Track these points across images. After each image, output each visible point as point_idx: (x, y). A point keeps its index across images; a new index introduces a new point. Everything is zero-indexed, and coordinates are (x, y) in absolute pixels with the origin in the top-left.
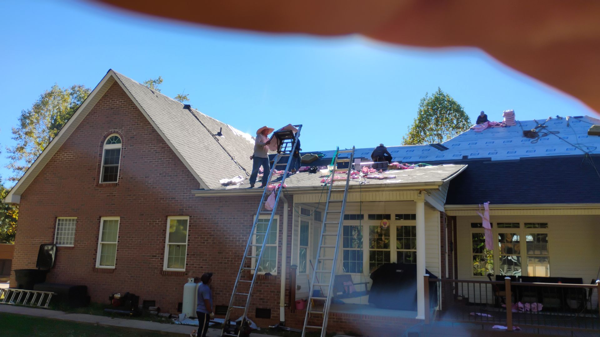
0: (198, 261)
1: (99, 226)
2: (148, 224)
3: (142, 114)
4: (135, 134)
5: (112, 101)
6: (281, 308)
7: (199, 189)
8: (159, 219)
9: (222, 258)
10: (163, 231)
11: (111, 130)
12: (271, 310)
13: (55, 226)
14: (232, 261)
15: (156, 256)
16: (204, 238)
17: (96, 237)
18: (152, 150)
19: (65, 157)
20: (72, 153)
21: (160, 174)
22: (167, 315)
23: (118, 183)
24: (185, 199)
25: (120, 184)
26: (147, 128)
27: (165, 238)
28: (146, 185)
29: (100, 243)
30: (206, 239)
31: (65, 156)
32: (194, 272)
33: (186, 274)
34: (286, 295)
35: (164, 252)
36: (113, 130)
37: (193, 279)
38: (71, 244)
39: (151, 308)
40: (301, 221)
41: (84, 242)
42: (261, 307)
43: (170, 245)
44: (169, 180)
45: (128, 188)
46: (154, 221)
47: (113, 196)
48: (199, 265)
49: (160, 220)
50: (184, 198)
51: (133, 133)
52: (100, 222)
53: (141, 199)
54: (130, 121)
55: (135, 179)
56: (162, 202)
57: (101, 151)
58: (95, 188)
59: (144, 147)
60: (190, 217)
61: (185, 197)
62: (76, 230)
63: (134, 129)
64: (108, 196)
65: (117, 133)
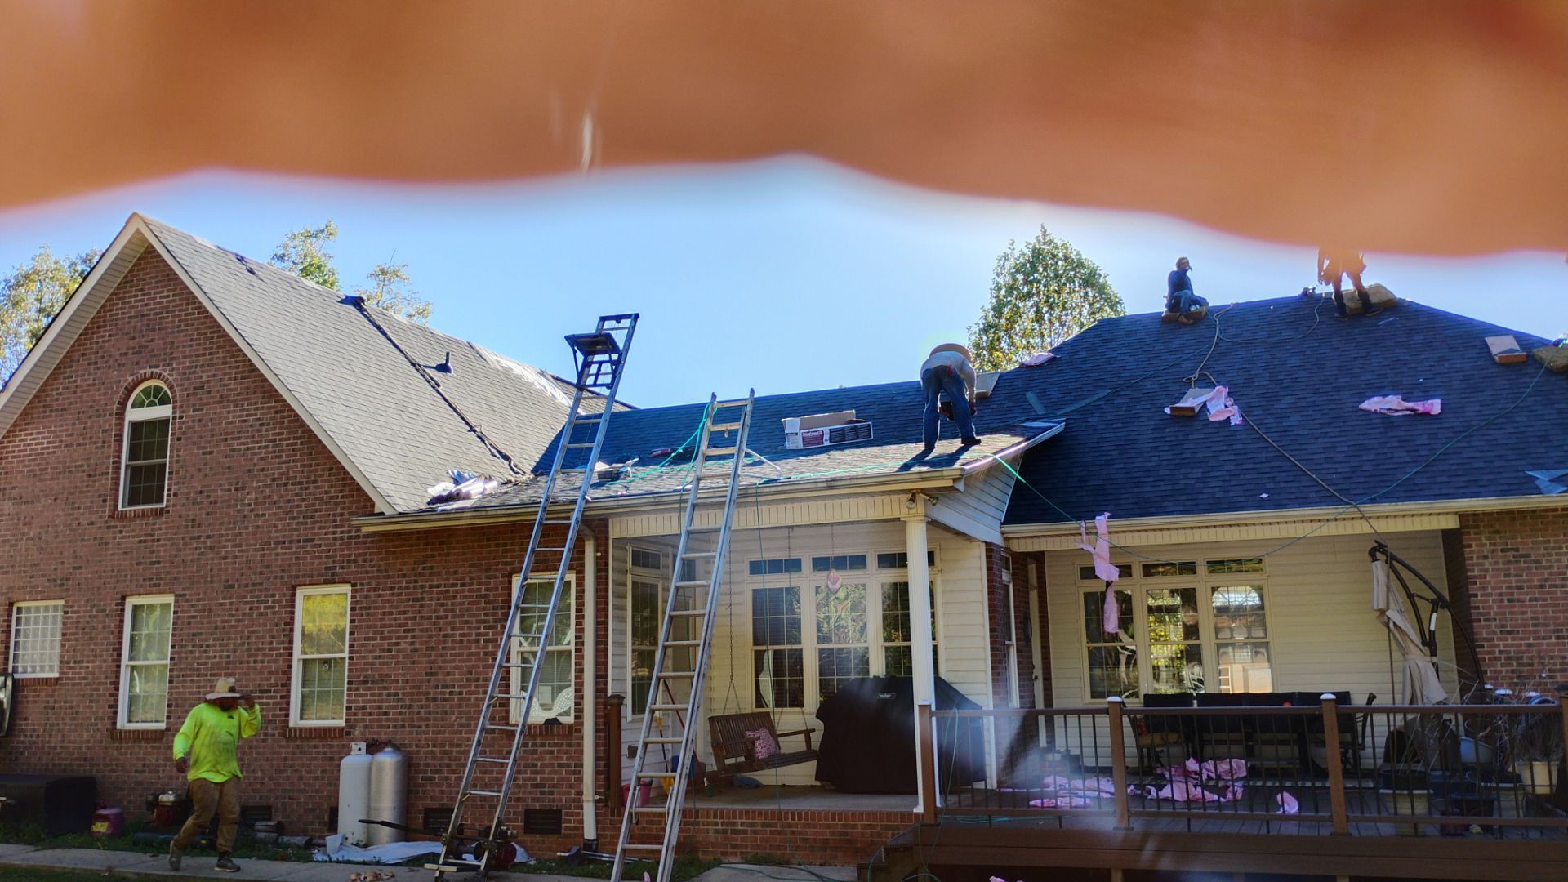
0: (376, 698)
1: (122, 621)
2: (247, 611)
3: (220, 326)
4: (204, 379)
5: (143, 295)
6: (585, 805)
7: (372, 514)
8: (273, 595)
9: (437, 687)
10: (286, 624)
11: (142, 372)
12: (564, 811)
13: (9, 626)
14: (460, 693)
15: (269, 691)
16: (391, 638)
17: (114, 650)
18: (251, 418)
19: (29, 445)
20: (46, 435)
21: (274, 480)
22: (300, 840)
23: (167, 506)
24: (339, 542)
25: (171, 509)
26: (236, 362)
27: (291, 642)
28: (239, 511)
29: (127, 666)
30: (394, 641)
31: (28, 442)
32: (366, 727)
33: (348, 733)
34: (597, 773)
35: (289, 679)
36: (148, 371)
37: (363, 745)
38: (51, 668)
39: (259, 825)
40: (633, 583)
41: (85, 664)
42: (537, 806)
43: (305, 661)
44: (297, 495)
45: (193, 520)
46: (262, 602)
47: (153, 541)
48: (380, 707)
49: (277, 597)
50: (335, 539)
51: (201, 377)
52: (123, 610)
53: (225, 547)
54: (191, 346)
55: (209, 497)
56: (280, 551)
57: (121, 425)
58: (106, 522)
59: (229, 412)
60: (353, 585)
61: (338, 535)
62: (63, 635)
63: (202, 366)
64: (140, 542)
65: (159, 377)
